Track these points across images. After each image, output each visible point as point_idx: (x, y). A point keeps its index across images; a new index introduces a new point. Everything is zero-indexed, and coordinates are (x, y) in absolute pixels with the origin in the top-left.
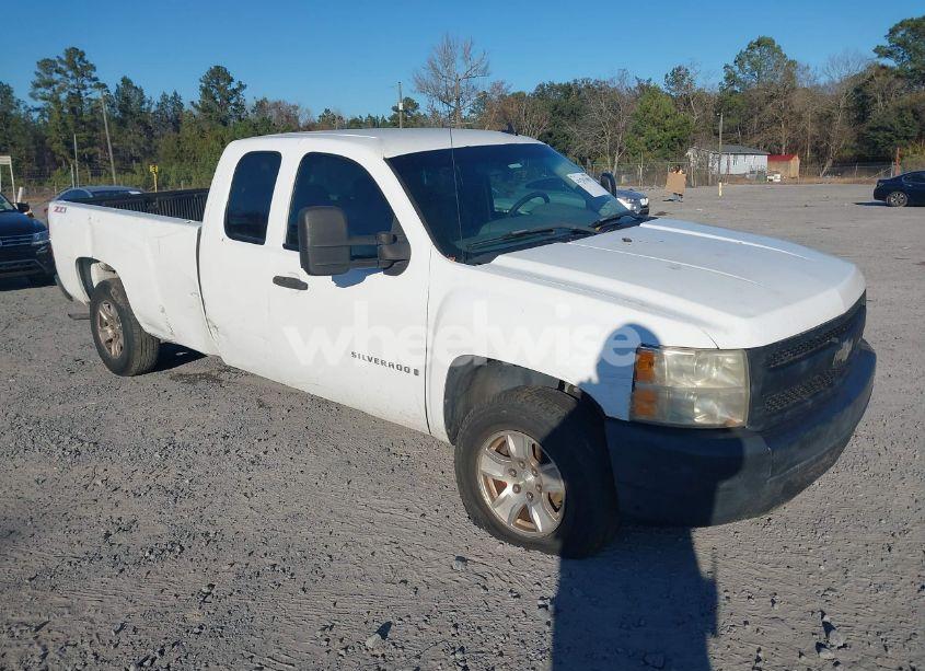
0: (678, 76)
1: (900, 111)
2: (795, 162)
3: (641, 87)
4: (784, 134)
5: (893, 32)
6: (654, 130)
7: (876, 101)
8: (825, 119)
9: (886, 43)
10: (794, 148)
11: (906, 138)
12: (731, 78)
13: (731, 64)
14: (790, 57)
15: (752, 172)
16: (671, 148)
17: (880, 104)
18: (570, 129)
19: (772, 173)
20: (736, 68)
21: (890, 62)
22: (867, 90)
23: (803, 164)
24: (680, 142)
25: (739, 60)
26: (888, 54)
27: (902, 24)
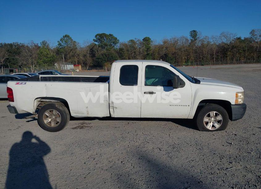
0: (44, 43)
1: (102, 55)
2: (80, 66)
3: (35, 46)
4: (76, 60)
5: (96, 36)
6: (45, 58)
7: (95, 52)
8: (85, 56)
9: (95, 39)
10: (79, 63)
11: (105, 61)
12: (60, 44)
13: (59, 41)
14: (74, 40)
15: (71, 69)
16: (51, 63)
17: (97, 53)
18: (17, 57)
19: (76, 69)
20: (61, 42)
21: (97, 43)
22: (94, 49)
23: (82, 67)
24: (53, 61)
25: (61, 40)
26: (96, 41)
27: (98, 34)
